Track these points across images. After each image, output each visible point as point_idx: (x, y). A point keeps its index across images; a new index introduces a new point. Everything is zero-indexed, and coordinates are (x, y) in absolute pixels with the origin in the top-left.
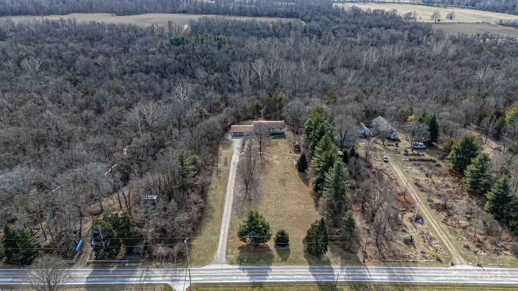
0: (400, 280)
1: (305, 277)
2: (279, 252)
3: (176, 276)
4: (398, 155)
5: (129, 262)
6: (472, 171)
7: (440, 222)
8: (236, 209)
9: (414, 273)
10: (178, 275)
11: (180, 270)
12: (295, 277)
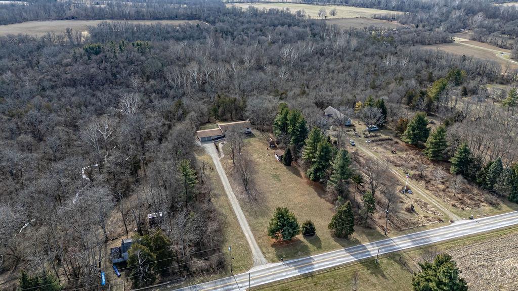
0: (421, 243)
1: (346, 258)
2: (311, 242)
3: (227, 286)
4: (360, 138)
5: (170, 284)
6: (432, 143)
7: (423, 189)
8: (247, 211)
9: (429, 235)
10: (228, 284)
11: (227, 279)
12: (338, 260)
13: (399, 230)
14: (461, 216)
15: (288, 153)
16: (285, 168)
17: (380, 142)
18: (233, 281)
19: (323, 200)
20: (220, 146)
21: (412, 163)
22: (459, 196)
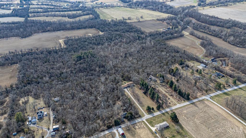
0: (171, 109)
2: (153, 111)
4: (159, 85)
5: (133, 120)
6: (174, 87)
7: (172, 98)
9: (173, 108)
12: (158, 114)
13: (168, 107)
14: (178, 104)
15: (145, 91)
16: (144, 95)
17: (163, 86)
18: (143, 118)
19: (154, 102)
20: (128, 90)
21: (170, 92)
22: (178, 99)
